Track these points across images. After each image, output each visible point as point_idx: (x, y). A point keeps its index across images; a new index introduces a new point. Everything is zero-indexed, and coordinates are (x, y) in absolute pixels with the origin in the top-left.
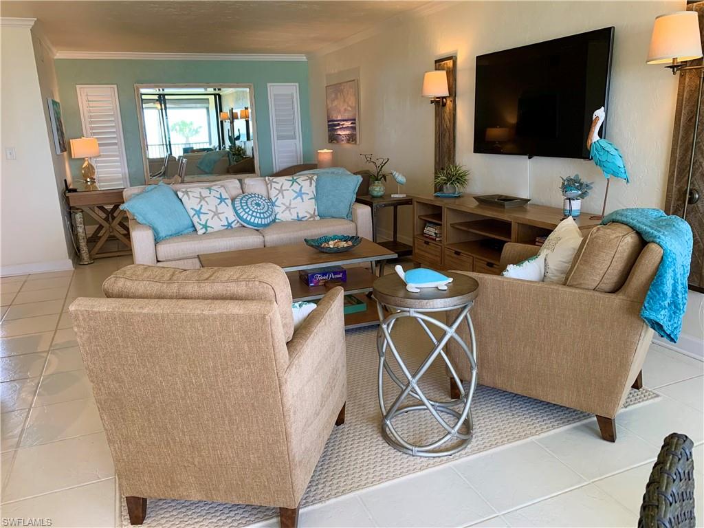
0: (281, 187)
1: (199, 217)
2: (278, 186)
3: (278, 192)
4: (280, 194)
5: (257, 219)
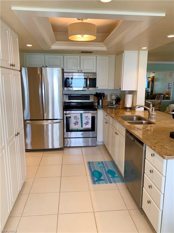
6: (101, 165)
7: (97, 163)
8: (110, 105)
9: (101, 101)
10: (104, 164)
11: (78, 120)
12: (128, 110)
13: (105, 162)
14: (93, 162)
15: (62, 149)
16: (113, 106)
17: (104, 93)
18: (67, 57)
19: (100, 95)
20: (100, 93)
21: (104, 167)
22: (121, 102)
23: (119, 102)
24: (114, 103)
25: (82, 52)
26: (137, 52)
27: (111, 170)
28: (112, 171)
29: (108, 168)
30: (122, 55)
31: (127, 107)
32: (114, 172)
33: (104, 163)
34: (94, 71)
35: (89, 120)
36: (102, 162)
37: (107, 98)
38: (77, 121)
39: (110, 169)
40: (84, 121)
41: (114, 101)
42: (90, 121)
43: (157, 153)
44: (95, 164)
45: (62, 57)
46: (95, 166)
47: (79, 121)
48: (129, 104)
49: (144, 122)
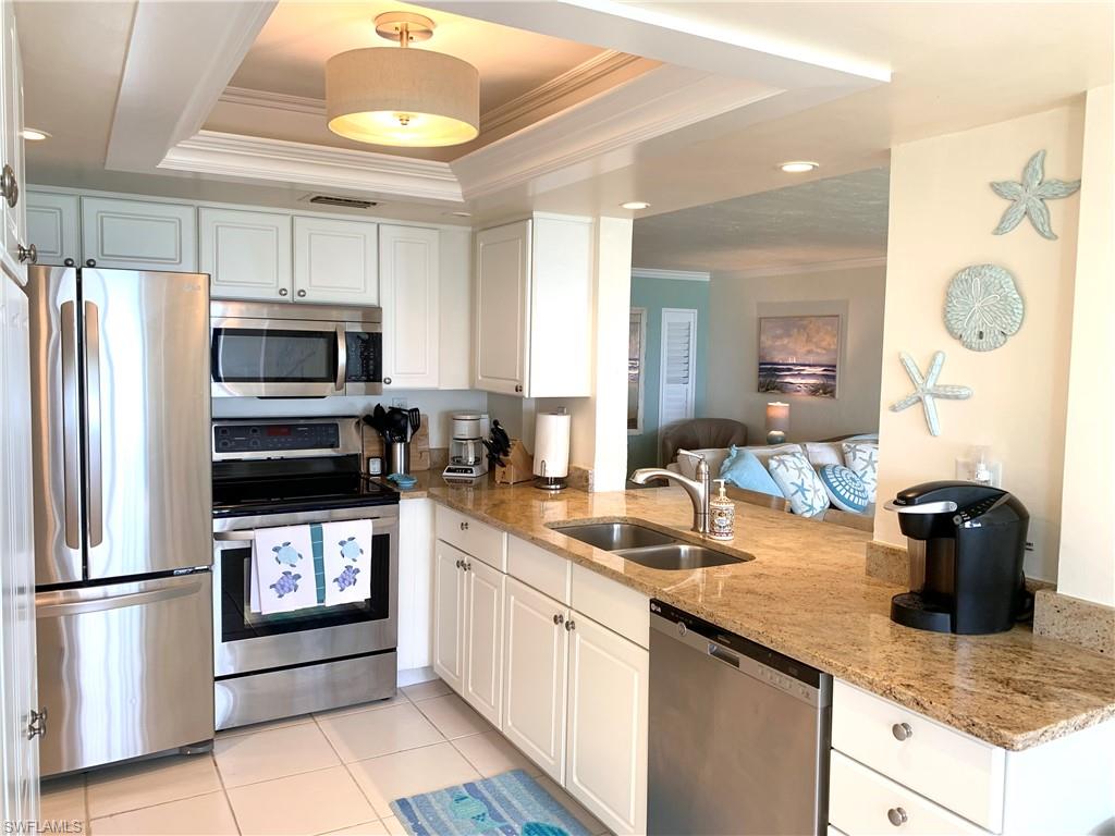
0: (870, 457)
1: (803, 494)
2: (866, 456)
3: (865, 463)
4: (870, 467)
5: (848, 494)
6: (476, 807)
7: (448, 799)
8: (449, 470)
9: (399, 449)
10: (490, 797)
11: (298, 562)
12: (554, 489)
13: (485, 781)
14: (422, 799)
15: (200, 750)
16: (466, 471)
17: (417, 410)
18: (215, 216)
19: (398, 417)
20: (395, 411)
21: (497, 818)
22: (514, 454)
23: (506, 454)
24: (471, 459)
25: (317, 199)
26: (589, 220)
27: (537, 825)
28: (548, 828)
29: (516, 815)
30: (525, 229)
31: (547, 475)
32: (560, 831)
33: (480, 787)
34: (368, 298)
35: (360, 557)
36: (470, 787)
37: (426, 435)
38: (294, 572)
39: (532, 820)
40: (334, 566)
41: (471, 447)
42: (364, 564)
43: (949, 722)
44: (437, 807)
45: (187, 214)
46: (443, 817)
47: (306, 568)
48: (554, 464)
49: (684, 548)
